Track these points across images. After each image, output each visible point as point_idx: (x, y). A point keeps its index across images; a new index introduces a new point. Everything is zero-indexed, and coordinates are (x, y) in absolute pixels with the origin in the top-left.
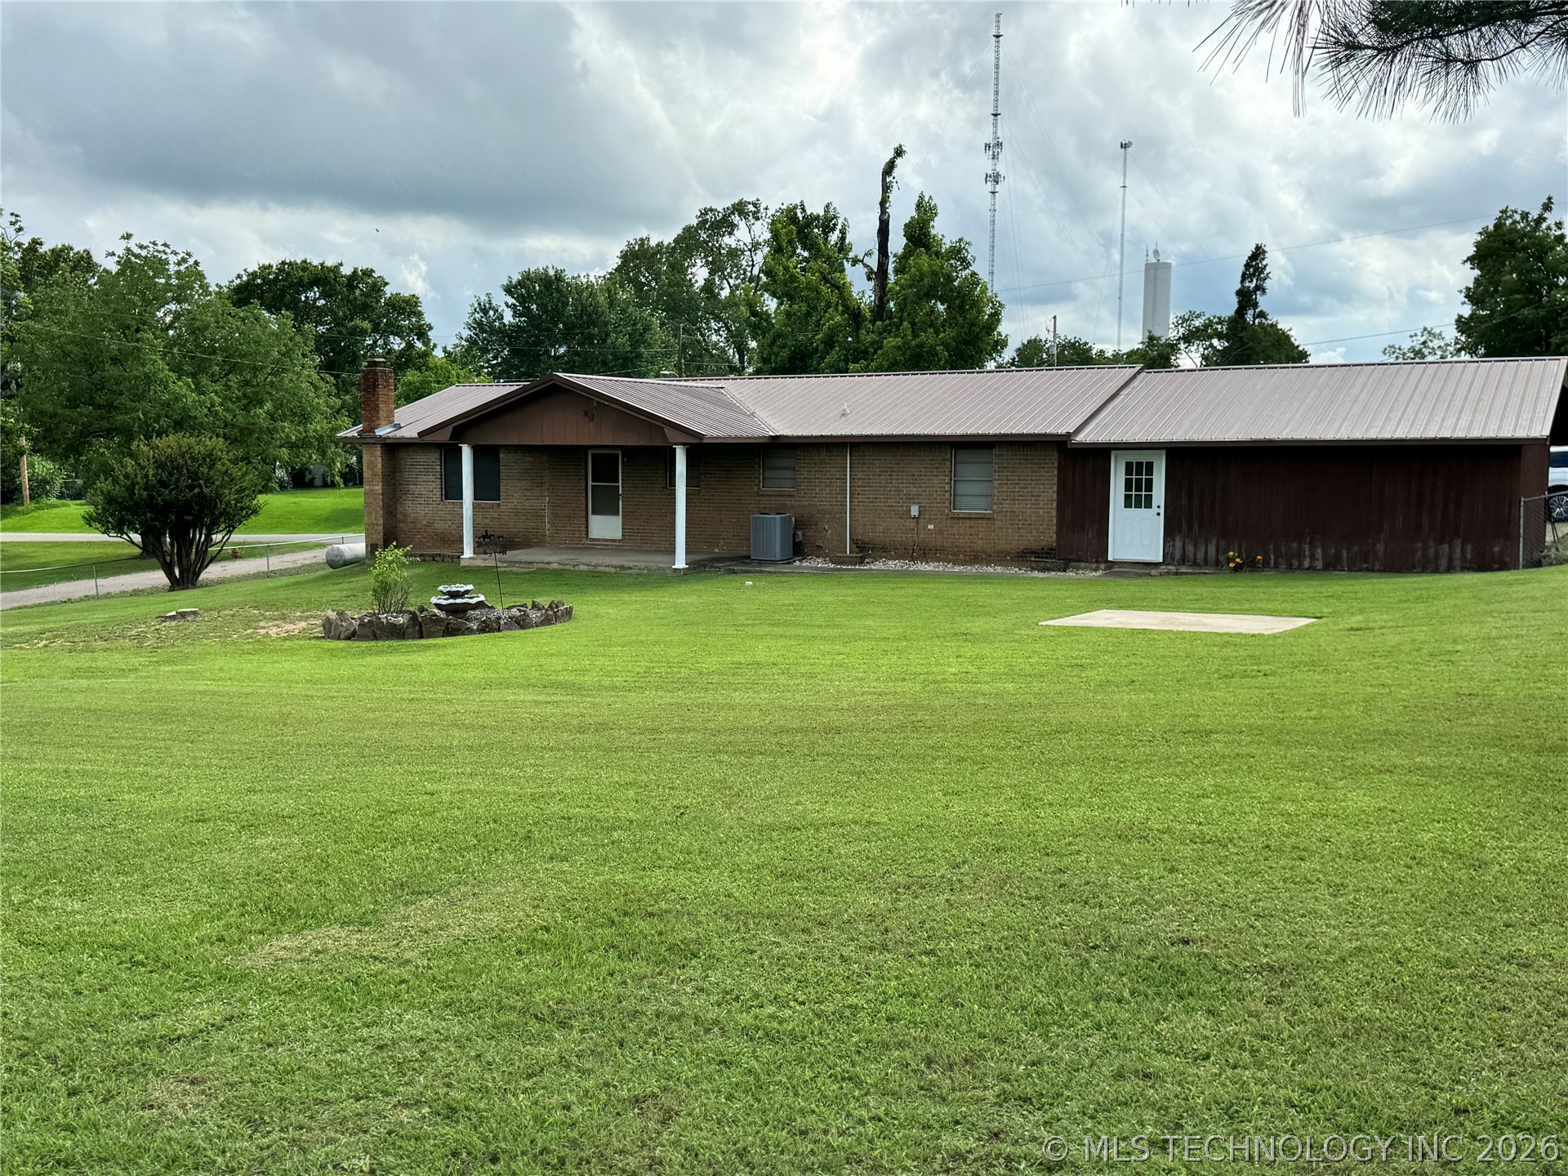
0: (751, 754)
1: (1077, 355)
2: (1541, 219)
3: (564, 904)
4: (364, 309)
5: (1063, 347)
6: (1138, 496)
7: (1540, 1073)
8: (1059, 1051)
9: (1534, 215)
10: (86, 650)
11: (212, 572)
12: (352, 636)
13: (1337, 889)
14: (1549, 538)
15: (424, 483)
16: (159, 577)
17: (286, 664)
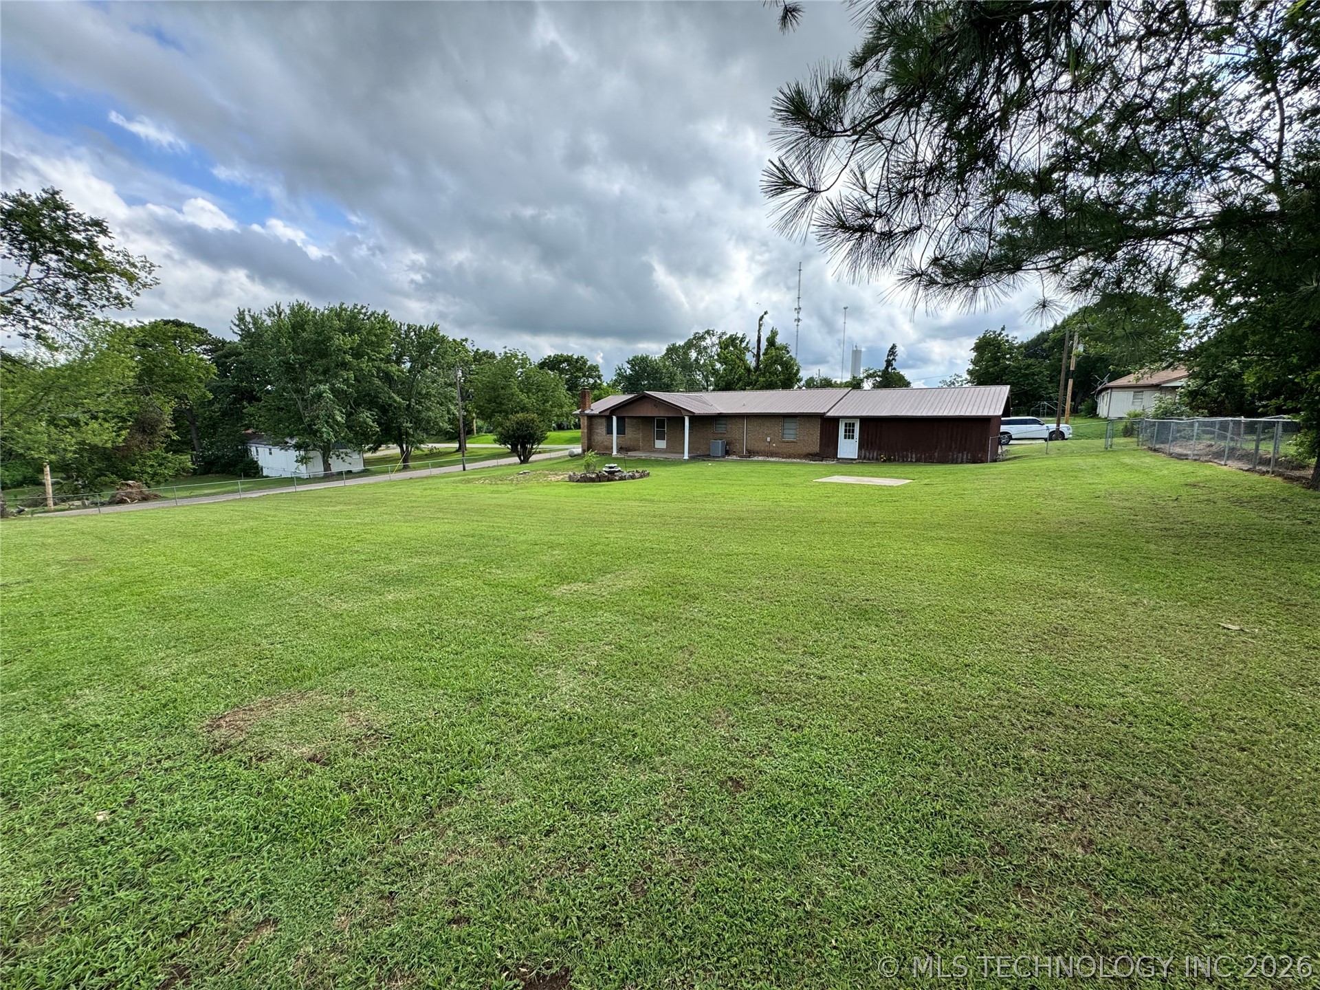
0: (713, 527)
1: (827, 384)
2: (1000, 334)
3: (653, 578)
4: (580, 369)
5: (821, 380)
6: (849, 435)
7: (996, 653)
8: (824, 637)
9: (998, 332)
10: (496, 484)
11: (533, 458)
12: (578, 481)
13: (922, 583)
14: (1000, 451)
15: (601, 430)
16: (516, 460)
17: (557, 490)
